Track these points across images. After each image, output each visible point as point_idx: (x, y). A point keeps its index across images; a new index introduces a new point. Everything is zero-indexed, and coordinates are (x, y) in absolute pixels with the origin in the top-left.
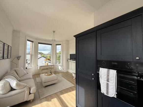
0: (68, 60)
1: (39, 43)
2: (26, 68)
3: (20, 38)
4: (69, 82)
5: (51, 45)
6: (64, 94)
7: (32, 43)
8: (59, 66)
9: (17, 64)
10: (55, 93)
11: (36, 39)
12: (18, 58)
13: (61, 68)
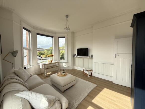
0: (74, 56)
1: (38, 34)
2: (25, 68)
3: (13, 22)
4: (86, 81)
5: (52, 37)
6: (94, 98)
7: (28, 32)
8: (63, 63)
9: (13, 64)
10: (83, 98)
11: (34, 27)
12: (14, 54)
13: (65, 65)
